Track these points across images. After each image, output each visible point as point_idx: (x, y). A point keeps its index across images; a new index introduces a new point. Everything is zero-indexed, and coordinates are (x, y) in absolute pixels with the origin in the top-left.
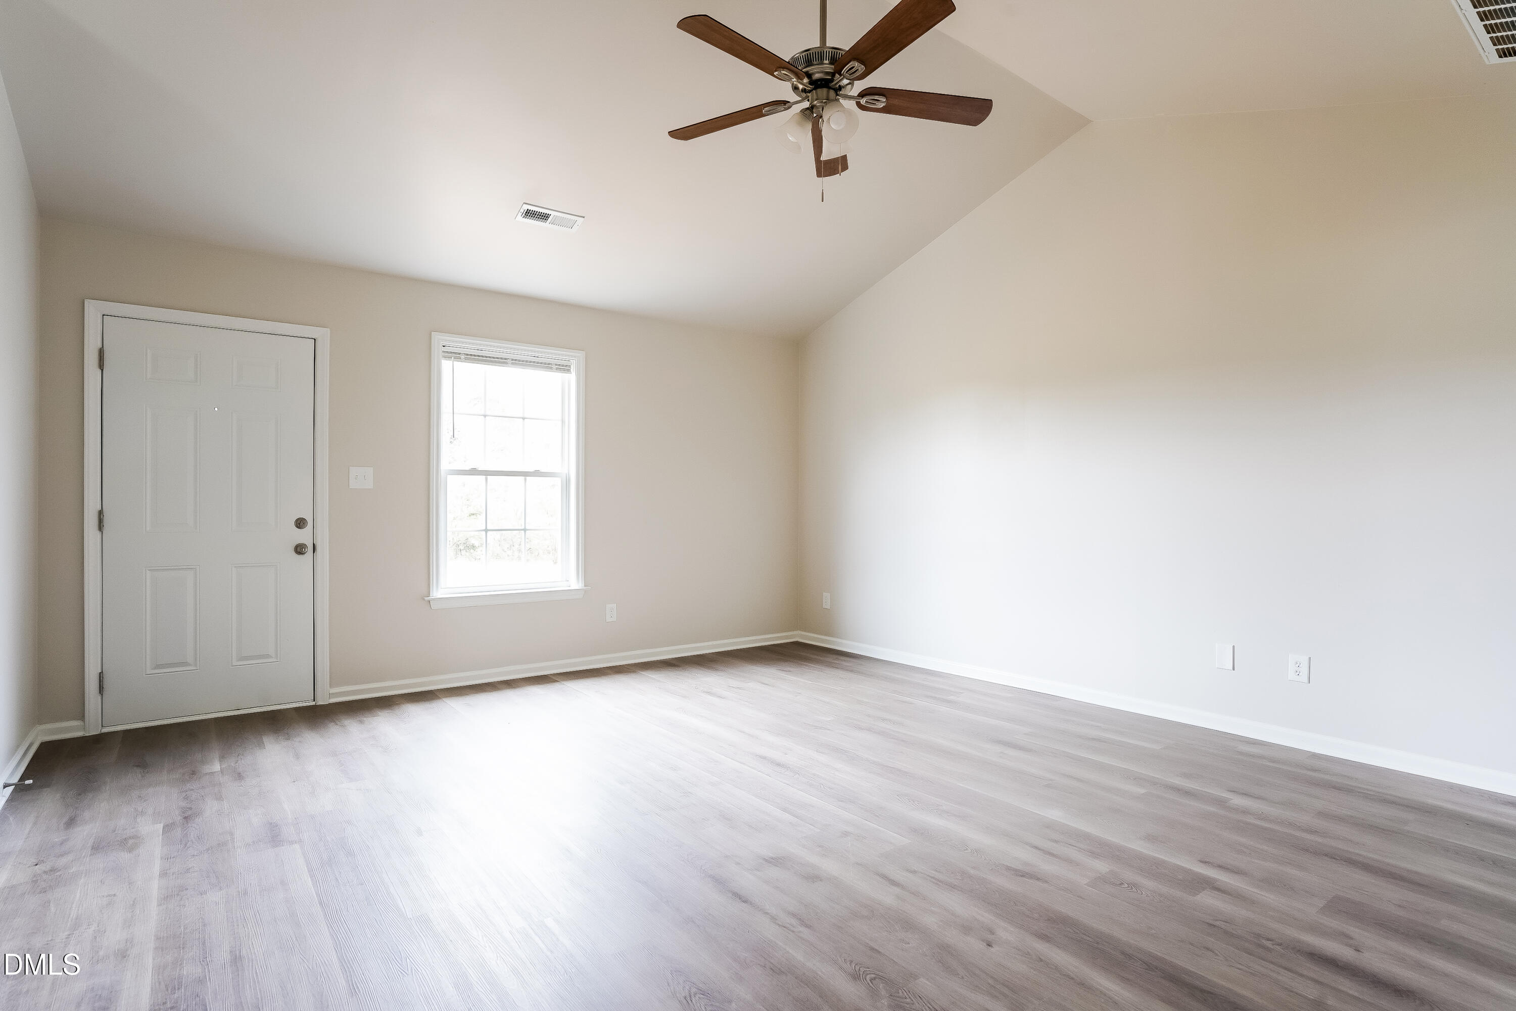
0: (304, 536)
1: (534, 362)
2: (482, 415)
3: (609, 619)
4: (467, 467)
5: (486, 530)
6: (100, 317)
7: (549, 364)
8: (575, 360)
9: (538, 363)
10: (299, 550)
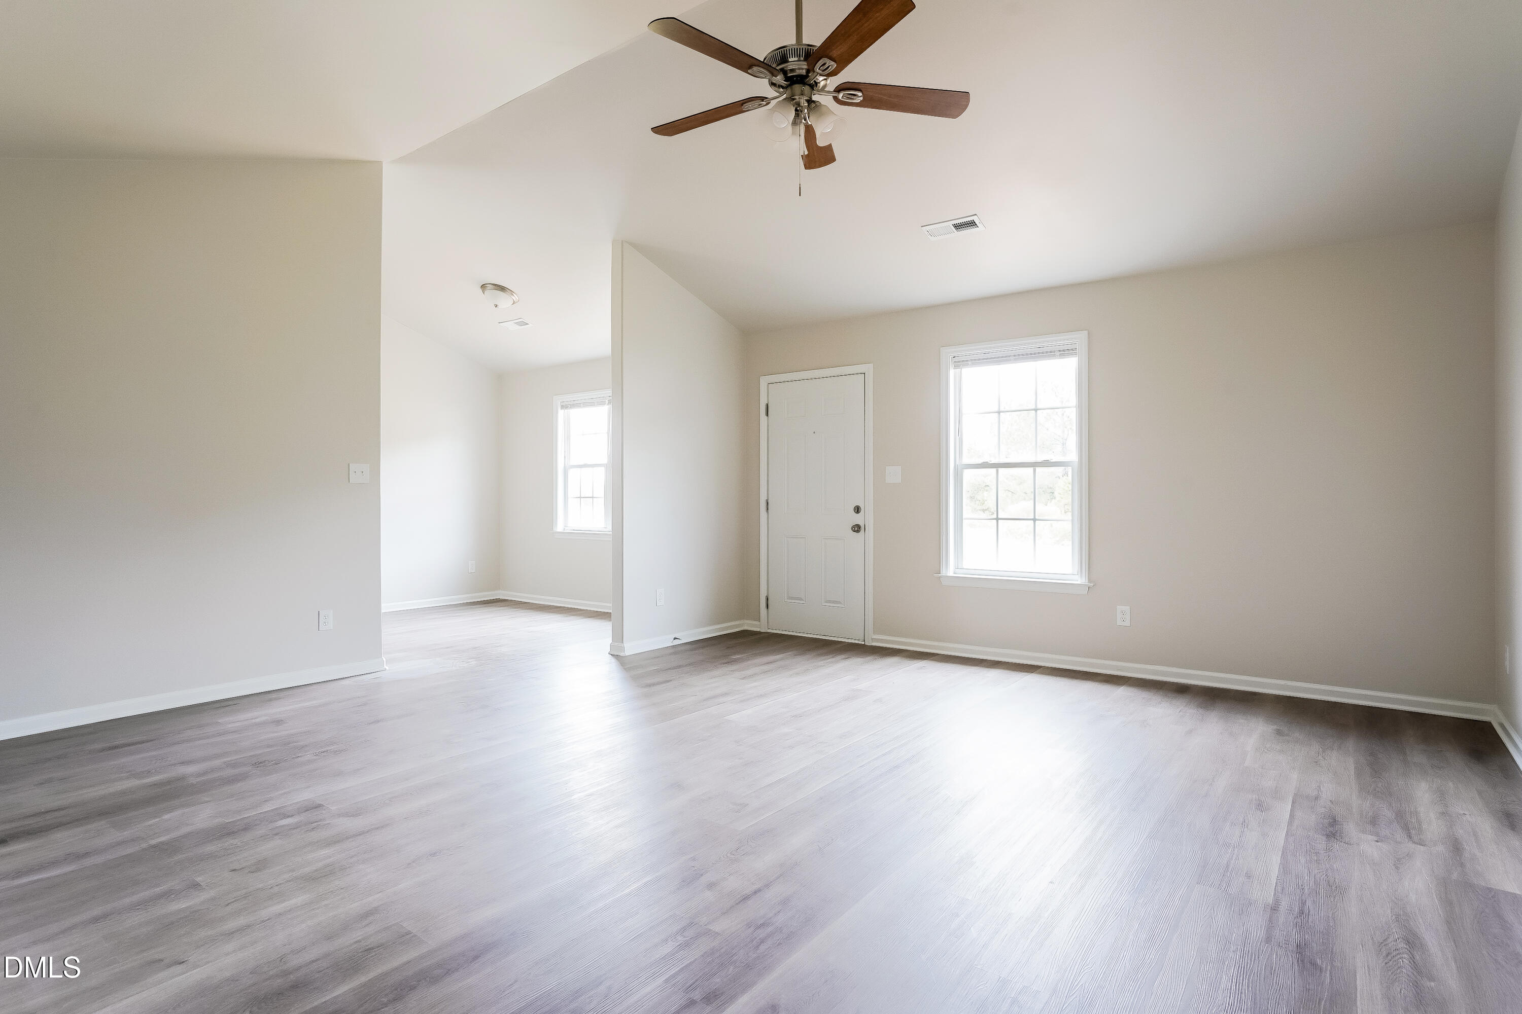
0: (858, 519)
1: (1039, 353)
2: (996, 412)
3: (1119, 623)
4: (980, 461)
5: (997, 519)
6: (766, 384)
7: (1051, 352)
8: (1079, 339)
9: (1043, 353)
10: (857, 528)
